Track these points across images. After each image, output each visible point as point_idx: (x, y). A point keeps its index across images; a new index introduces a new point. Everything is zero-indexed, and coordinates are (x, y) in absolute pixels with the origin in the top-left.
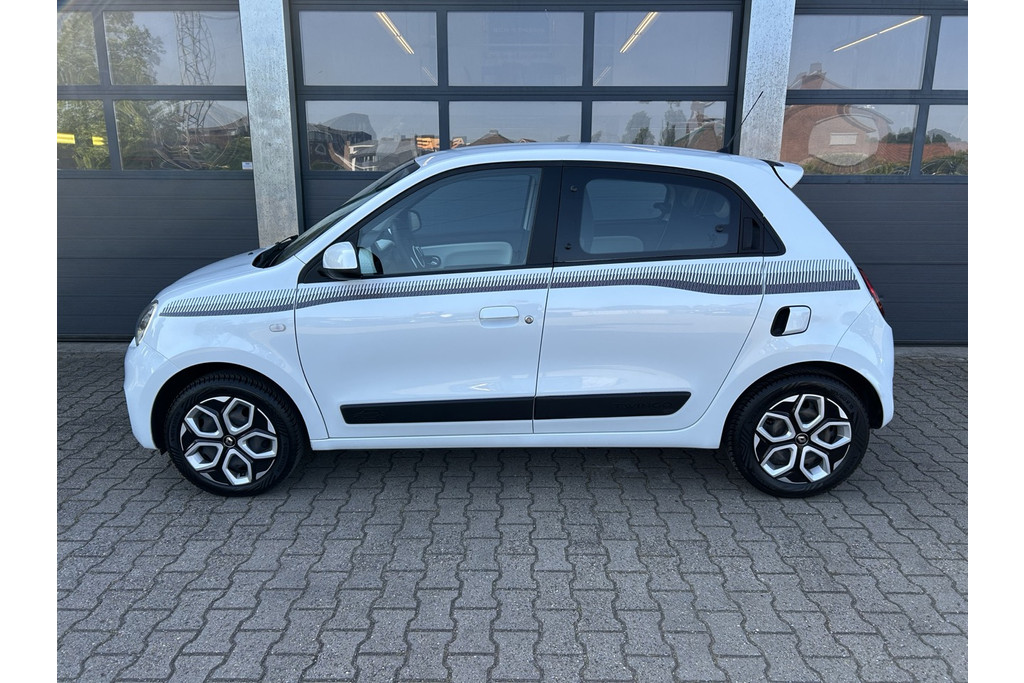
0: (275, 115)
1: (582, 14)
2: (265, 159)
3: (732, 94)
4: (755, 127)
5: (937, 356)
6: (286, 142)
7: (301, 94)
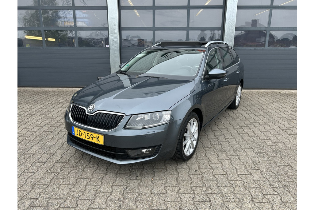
0: (115, 33)
1: (187, 10)
2: (112, 44)
3: (223, 29)
4: (228, 36)
5: (272, 91)
6: (117, 40)
7: (121, 29)
